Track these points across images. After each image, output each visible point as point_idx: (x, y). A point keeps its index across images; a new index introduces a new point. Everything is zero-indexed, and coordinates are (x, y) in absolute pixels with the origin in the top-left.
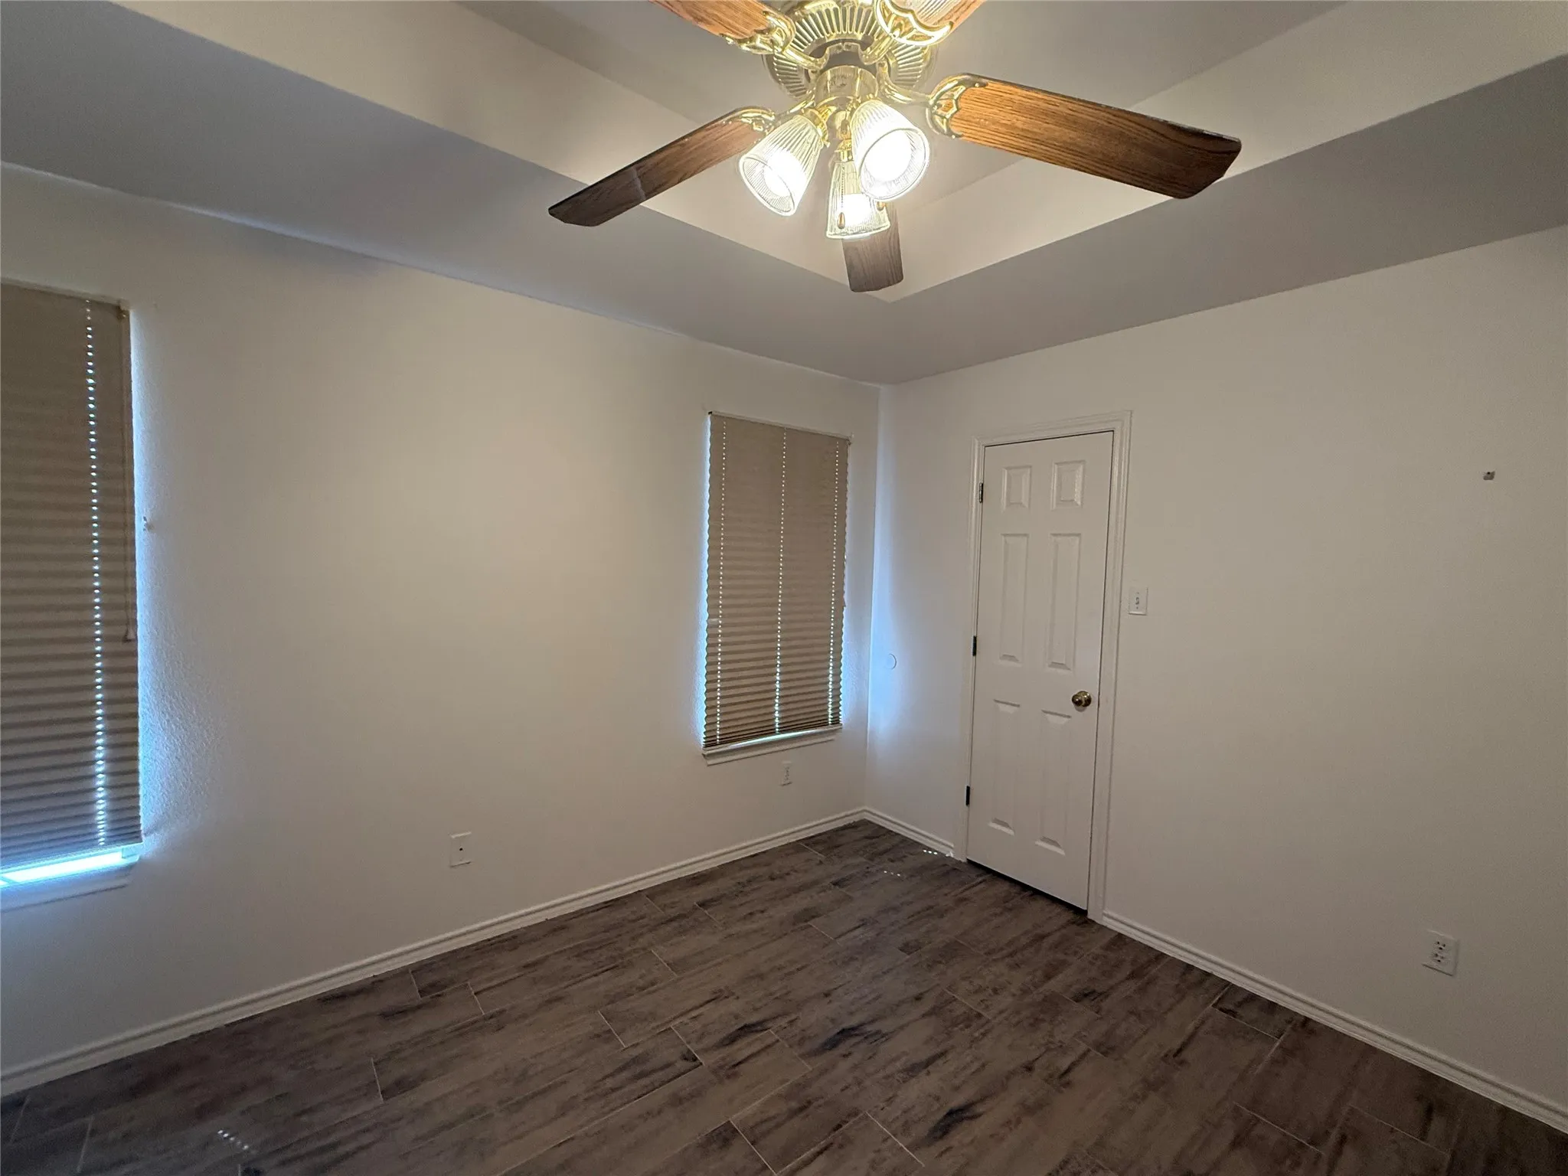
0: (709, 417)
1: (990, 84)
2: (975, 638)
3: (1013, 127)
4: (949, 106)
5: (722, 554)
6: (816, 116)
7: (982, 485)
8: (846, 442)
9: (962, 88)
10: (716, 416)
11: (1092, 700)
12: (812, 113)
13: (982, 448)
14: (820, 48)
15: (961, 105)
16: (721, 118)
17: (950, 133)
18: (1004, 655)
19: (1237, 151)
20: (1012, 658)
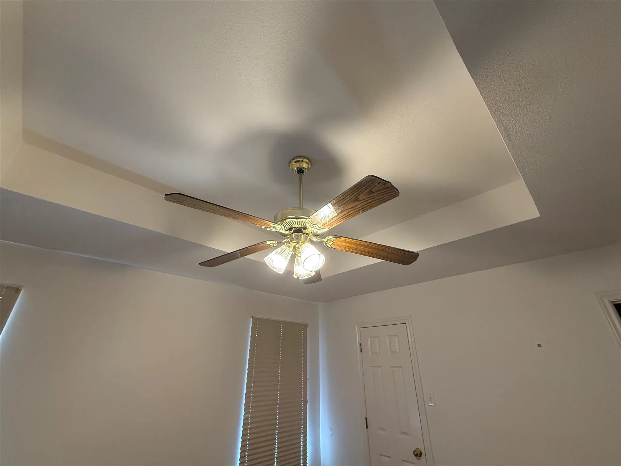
0: (251, 319)
1: (342, 238)
2: (366, 418)
3: (350, 247)
4: (330, 242)
5: (253, 380)
6: (289, 246)
7: (361, 344)
8: (306, 326)
9: (334, 239)
10: (254, 318)
11: (422, 453)
12: (288, 245)
13: (359, 328)
14: (291, 228)
15: (334, 241)
16: (261, 243)
17: (332, 248)
18: (380, 428)
19: (418, 255)
20: (384, 430)
